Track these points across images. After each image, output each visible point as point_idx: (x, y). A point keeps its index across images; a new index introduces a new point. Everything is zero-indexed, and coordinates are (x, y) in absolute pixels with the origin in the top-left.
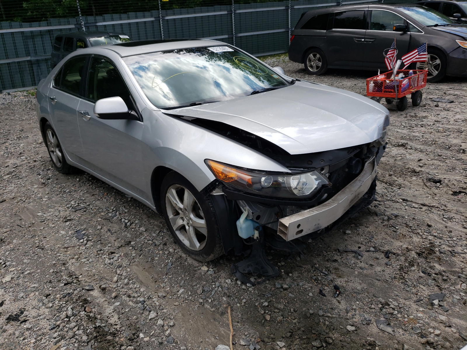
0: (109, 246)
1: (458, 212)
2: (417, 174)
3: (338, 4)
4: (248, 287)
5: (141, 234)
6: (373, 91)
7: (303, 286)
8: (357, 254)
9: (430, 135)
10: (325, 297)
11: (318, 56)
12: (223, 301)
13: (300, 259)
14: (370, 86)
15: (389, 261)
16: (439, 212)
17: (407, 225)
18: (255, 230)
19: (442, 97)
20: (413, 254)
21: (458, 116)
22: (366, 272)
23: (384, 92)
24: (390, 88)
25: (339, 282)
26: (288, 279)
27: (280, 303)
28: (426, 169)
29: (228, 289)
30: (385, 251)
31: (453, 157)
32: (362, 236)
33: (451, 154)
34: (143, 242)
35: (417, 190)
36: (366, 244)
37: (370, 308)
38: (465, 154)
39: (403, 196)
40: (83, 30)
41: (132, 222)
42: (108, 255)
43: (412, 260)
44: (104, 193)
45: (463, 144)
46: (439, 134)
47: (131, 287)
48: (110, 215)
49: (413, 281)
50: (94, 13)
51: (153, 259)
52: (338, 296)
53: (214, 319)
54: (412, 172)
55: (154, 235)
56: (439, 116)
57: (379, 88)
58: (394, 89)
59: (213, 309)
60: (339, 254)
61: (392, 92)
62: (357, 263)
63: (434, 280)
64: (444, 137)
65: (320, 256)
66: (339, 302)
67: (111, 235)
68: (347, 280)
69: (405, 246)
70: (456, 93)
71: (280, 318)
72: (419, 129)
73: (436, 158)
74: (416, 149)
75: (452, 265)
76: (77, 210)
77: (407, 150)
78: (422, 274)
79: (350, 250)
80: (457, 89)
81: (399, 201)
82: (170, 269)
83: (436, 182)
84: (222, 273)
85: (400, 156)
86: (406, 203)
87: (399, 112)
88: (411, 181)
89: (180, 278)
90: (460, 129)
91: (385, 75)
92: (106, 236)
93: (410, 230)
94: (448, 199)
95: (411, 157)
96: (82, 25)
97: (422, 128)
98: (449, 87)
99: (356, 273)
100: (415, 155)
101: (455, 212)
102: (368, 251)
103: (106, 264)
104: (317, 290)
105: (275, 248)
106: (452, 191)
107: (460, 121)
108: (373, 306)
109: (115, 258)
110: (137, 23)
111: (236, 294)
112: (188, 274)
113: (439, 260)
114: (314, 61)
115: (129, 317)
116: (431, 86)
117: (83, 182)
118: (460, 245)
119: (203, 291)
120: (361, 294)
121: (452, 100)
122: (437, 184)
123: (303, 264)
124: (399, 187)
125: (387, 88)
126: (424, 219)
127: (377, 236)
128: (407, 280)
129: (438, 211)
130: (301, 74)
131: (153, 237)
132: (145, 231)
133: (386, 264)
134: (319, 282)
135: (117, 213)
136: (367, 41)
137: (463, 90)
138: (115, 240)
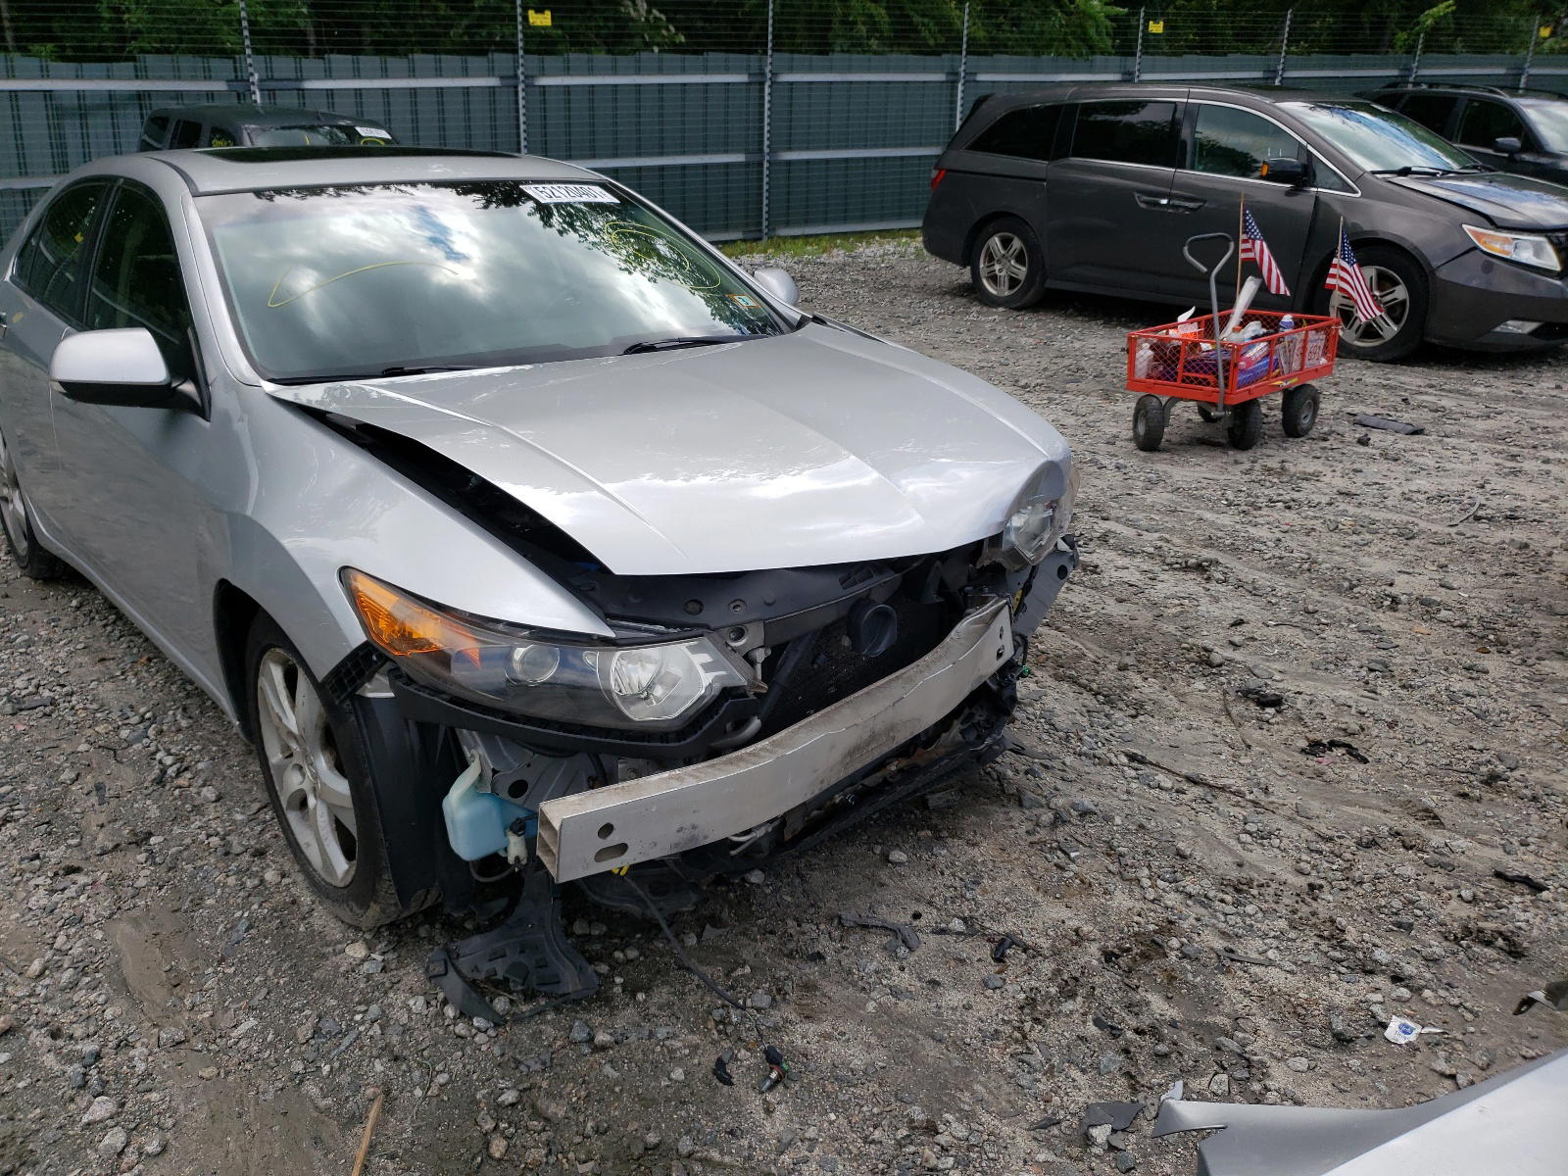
0: (69, 846)
1: (1299, 815)
2: (1214, 670)
3: (1127, 77)
4: (474, 1031)
5: (198, 809)
6: (1149, 376)
7: (667, 1043)
8: (900, 939)
9: (1305, 538)
10: (726, 1088)
11: (1017, 244)
12: (371, 1075)
13: (698, 942)
14: (1137, 355)
15: (999, 972)
16: (1234, 811)
17: (1111, 848)
18: (510, 833)
19: (1391, 413)
20: (1092, 954)
21: (1421, 483)
22: (906, 1008)
23: (1183, 381)
24: (1202, 368)
25: (801, 1036)
26: (630, 1011)
27: (561, 1097)
28: (1250, 654)
29: (406, 1030)
30: (999, 934)
31: (1350, 621)
32: (942, 874)
33: (1351, 607)
34: (188, 841)
35: (1190, 728)
36: (945, 904)
37: (866, 1140)
38: (1397, 614)
39: (1137, 746)
40: (255, 101)
41: (185, 764)
42: (51, 878)
43: (1078, 975)
44: (141, 657)
45: (1400, 580)
46: (1336, 537)
47: (75, 1000)
48: (124, 733)
49: (1053, 1051)
50: (311, 47)
51: (198, 903)
52: (771, 1088)
53: (317, 1140)
54: (1200, 663)
55: (239, 817)
56: (1360, 479)
57: (1169, 365)
58: (1215, 374)
59: (329, 1101)
60: (836, 934)
61: (1208, 384)
62: (890, 970)
63: (1126, 1051)
64: (1347, 550)
65: (771, 937)
66: (769, 1111)
67: (97, 806)
68: (829, 1030)
69: (1073, 923)
70: (1445, 402)
71: (537, 1154)
72: (1278, 514)
73: (1298, 618)
74: (1239, 585)
75: (1208, 1000)
76: (21, 710)
77: (1208, 586)
78: (1094, 1028)
79: (880, 924)
80: (1450, 391)
81: (1114, 760)
82: (238, 943)
83: (1264, 702)
84: (408, 973)
85: (1177, 602)
86: (1136, 769)
87: (1231, 453)
88: (1184, 694)
89: (257, 979)
90: (1410, 526)
91: (1199, 323)
92: (78, 810)
93: (1114, 868)
94: (1285, 764)
95: (1215, 610)
96: (253, 83)
97: (1287, 513)
98: (1427, 382)
99: (871, 1006)
100: (1230, 604)
101: (1289, 813)
102: (943, 932)
103: (30, 909)
104: (709, 1060)
105: (597, 898)
106: (1307, 739)
107: (1421, 497)
108: (877, 1134)
109: (71, 892)
110: (440, 91)
111: (425, 1053)
112: (290, 968)
113: (1170, 982)
114: (1004, 261)
115: (19, 1110)
116: (1368, 373)
117: (91, 611)
118: (1260, 934)
119: (317, 1032)
120: (855, 1086)
121: (1418, 425)
122: (1268, 710)
123: (701, 962)
124: (1133, 712)
125: (1193, 367)
126: (1175, 832)
127: (994, 879)
128: (1034, 1047)
129: (1237, 804)
130: (958, 300)
131: (234, 822)
132: (216, 801)
133: (985, 984)
134: (730, 1029)
135: (151, 732)
136: (1177, 207)
137: (1470, 395)
138: (102, 826)
